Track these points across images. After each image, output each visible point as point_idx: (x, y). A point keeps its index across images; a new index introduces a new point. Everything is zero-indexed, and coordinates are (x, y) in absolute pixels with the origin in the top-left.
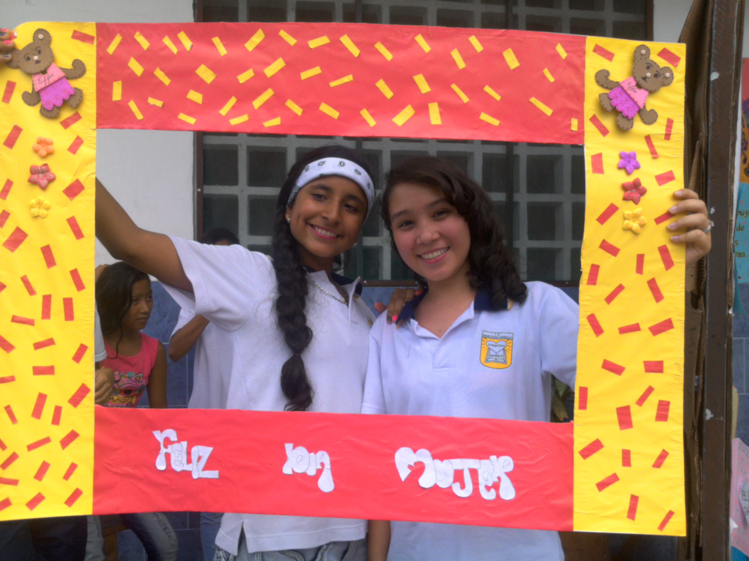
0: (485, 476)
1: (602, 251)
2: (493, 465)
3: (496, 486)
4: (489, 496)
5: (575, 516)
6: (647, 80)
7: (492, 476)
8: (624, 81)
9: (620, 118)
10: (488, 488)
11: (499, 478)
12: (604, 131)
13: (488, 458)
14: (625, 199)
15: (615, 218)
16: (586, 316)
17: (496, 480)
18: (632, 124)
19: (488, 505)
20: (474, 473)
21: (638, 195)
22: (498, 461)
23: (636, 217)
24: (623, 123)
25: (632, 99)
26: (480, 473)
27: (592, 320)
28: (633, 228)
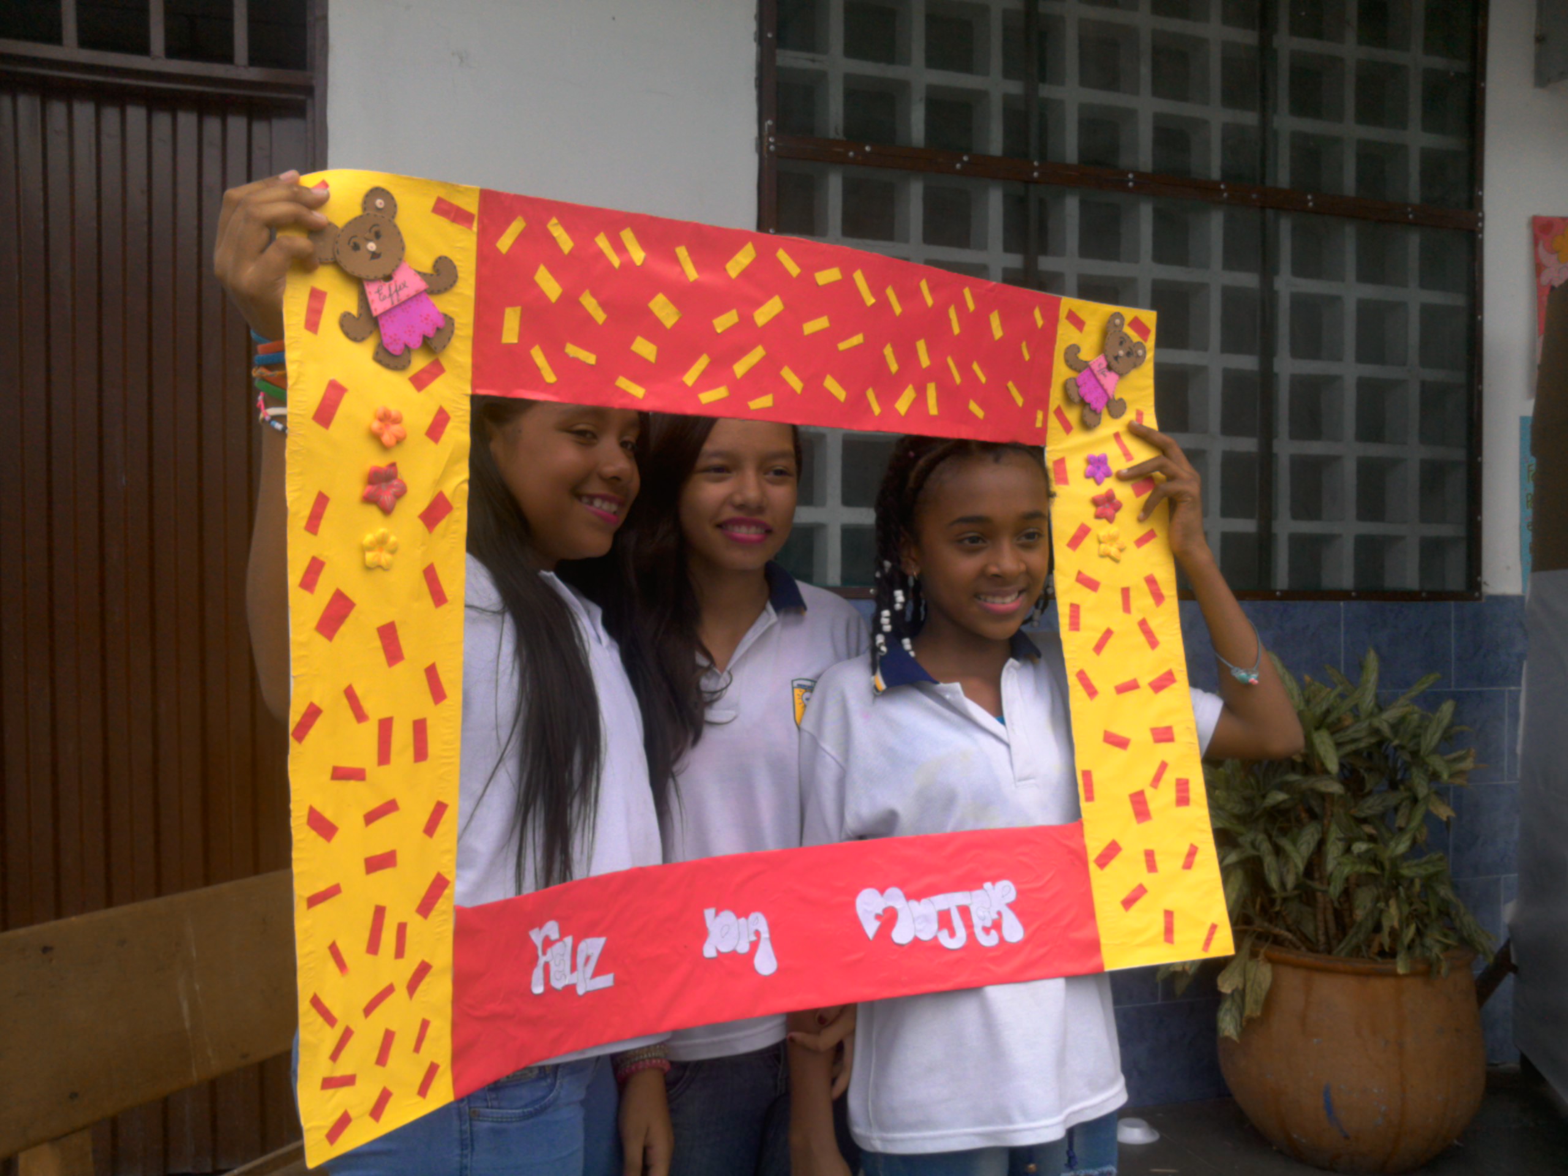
0: (981, 914)
1: (1079, 586)
2: (988, 895)
3: (997, 925)
4: (989, 941)
5: (1104, 950)
6: (1119, 360)
7: (989, 912)
8: (1094, 362)
9: (1087, 411)
10: (987, 930)
11: (999, 914)
12: (1067, 428)
13: (981, 887)
14: (1098, 516)
15: (1089, 542)
16: (1075, 673)
17: (995, 916)
18: (1100, 419)
19: (991, 954)
20: (964, 911)
21: (1113, 511)
22: (994, 889)
23: (1113, 539)
24: (1090, 417)
25: (1102, 386)
26: (973, 909)
27: (1082, 676)
28: (1113, 554)
